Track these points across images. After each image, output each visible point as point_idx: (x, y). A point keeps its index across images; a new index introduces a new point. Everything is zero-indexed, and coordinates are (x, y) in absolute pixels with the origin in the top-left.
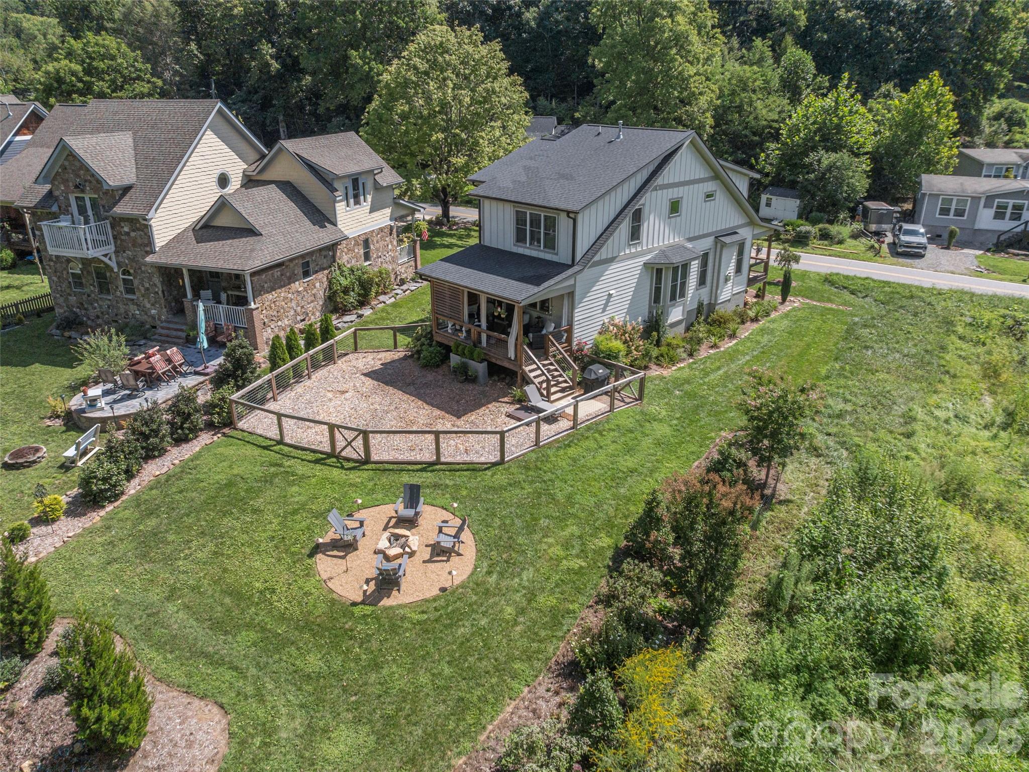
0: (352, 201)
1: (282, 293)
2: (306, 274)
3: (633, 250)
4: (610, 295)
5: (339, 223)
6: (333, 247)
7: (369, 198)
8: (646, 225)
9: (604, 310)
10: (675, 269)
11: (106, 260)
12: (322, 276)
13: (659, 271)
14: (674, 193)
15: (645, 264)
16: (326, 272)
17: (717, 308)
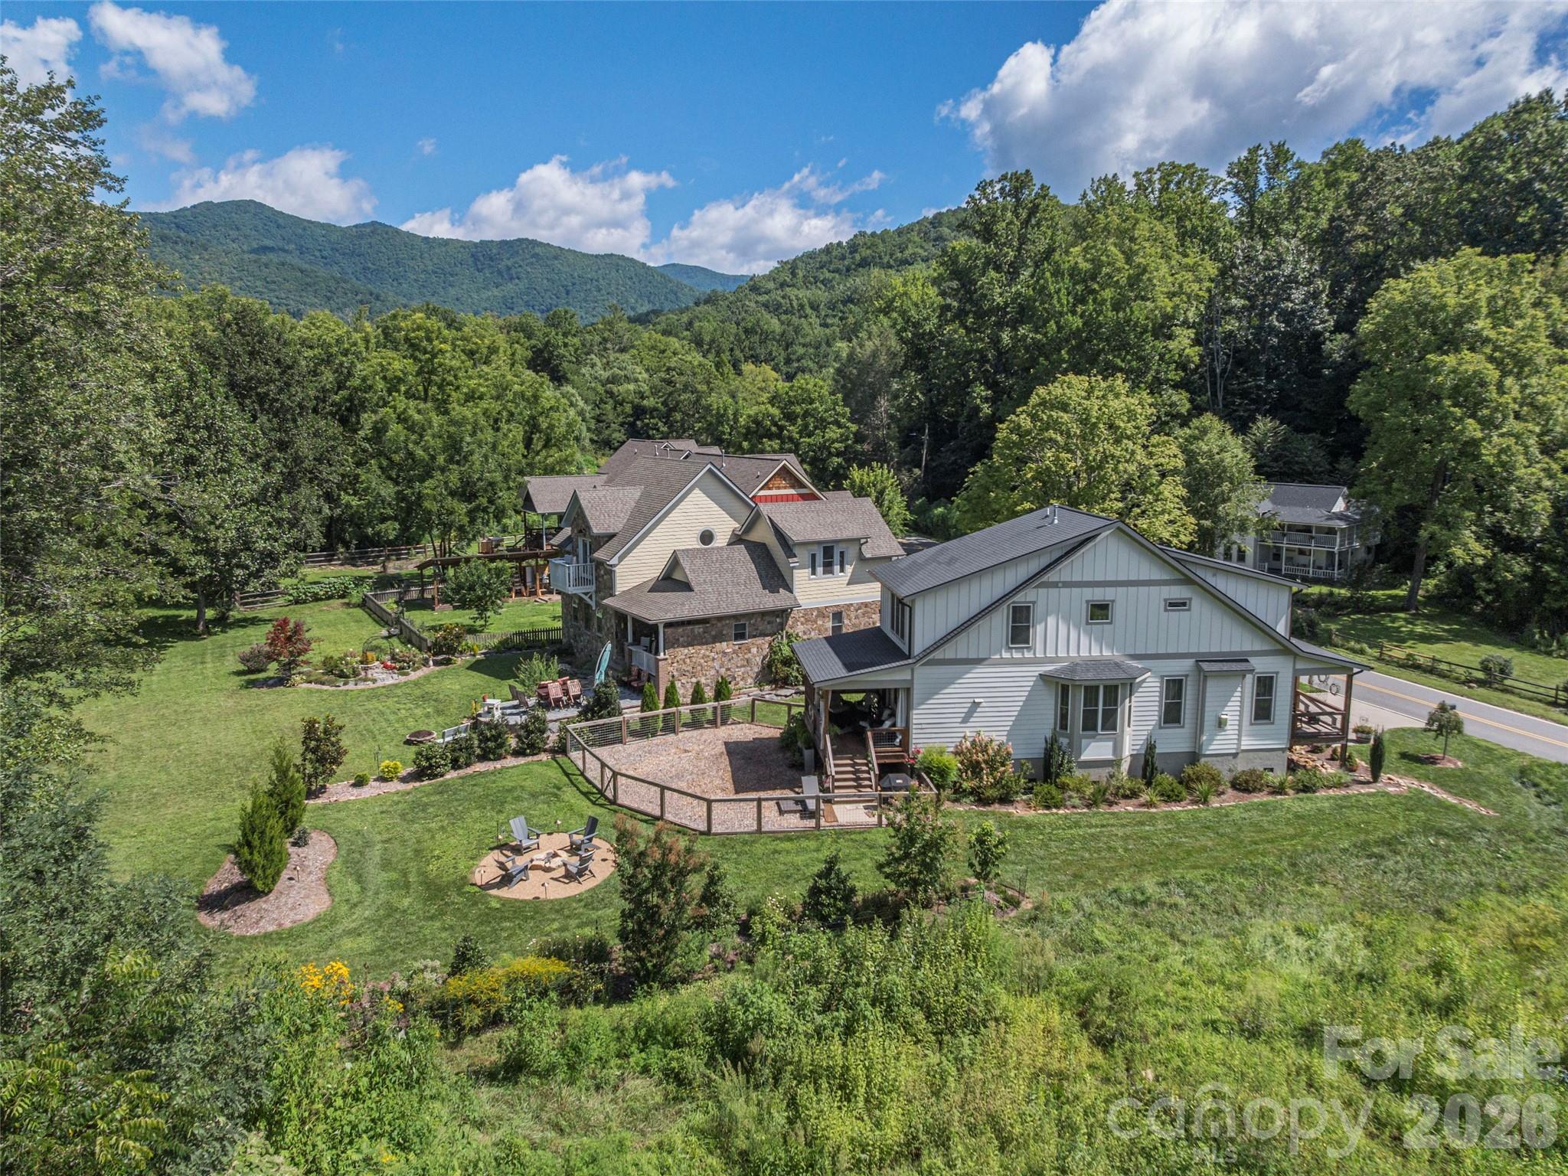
0: (820, 570)
1: (703, 650)
2: (740, 636)
3: (1019, 655)
4: (976, 705)
5: (795, 591)
6: (783, 614)
7: (849, 569)
8: (1040, 628)
9: (965, 720)
11: (586, 598)
12: (764, 642)
13: (1065, 689)
14: (1099, 595)
15: (1043, 677)
16: (769, 638)
17: (1203, 760)
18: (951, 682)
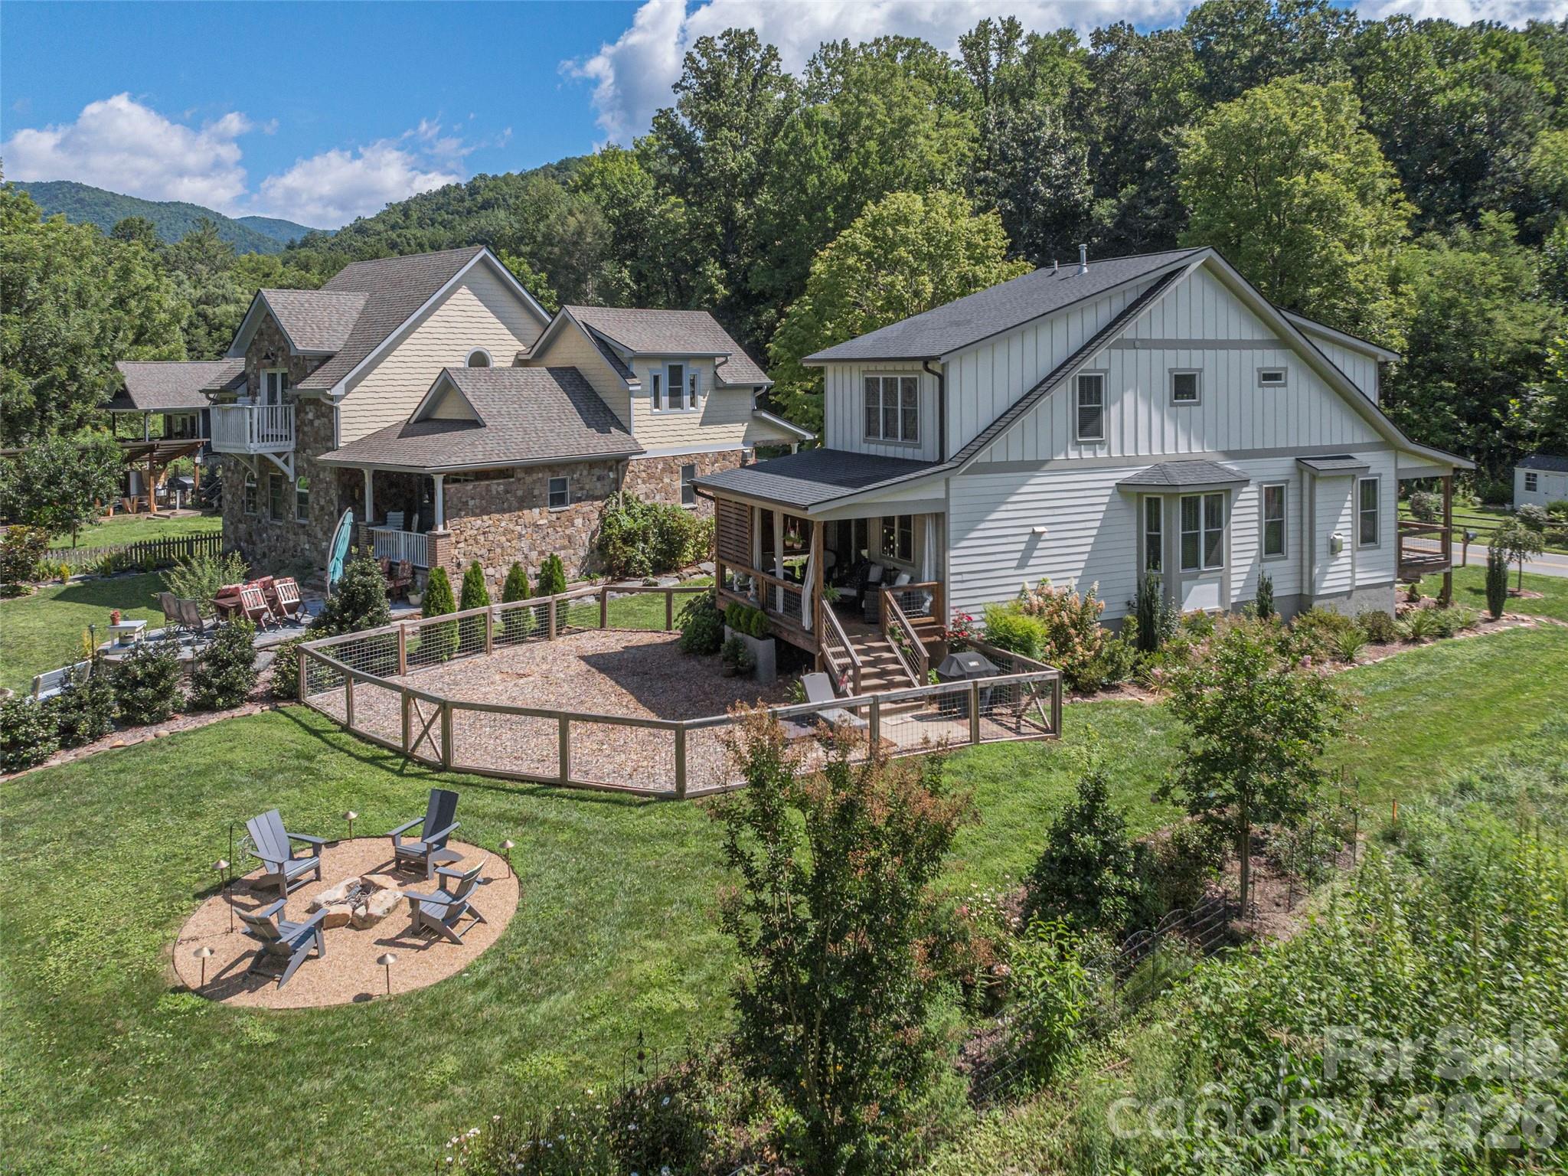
0: (665, 400)
1: (505, 521)
2: (558, 499)
4: (1036, 536)
5: (634, 430)
6: (618, 463)
7: (702, 401)
8: (1114, 410)
9: (1022, 564)
10: (1190, 504)
11: (279, 462)
12: (591, 509)
13: (1153, 504)
14: (1186, 360)
15: (1121, 487)
16: (599, 504)
17: (1316, 604)
18: (999, 500)
